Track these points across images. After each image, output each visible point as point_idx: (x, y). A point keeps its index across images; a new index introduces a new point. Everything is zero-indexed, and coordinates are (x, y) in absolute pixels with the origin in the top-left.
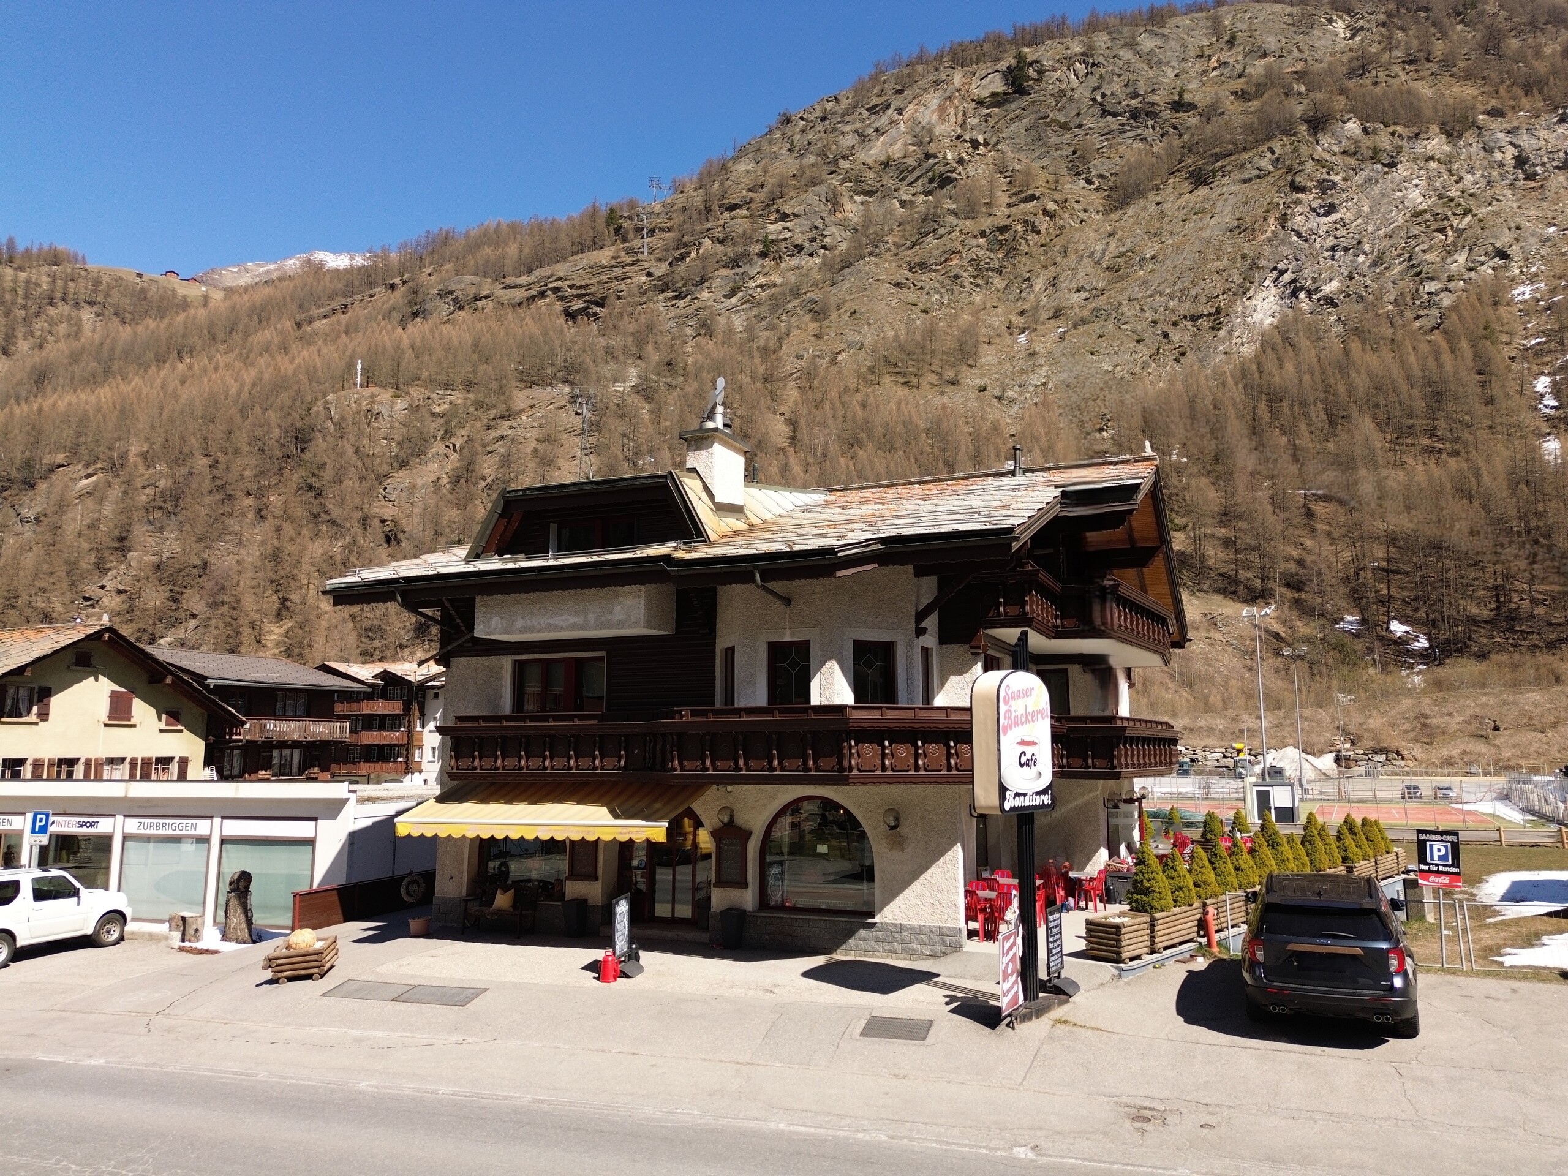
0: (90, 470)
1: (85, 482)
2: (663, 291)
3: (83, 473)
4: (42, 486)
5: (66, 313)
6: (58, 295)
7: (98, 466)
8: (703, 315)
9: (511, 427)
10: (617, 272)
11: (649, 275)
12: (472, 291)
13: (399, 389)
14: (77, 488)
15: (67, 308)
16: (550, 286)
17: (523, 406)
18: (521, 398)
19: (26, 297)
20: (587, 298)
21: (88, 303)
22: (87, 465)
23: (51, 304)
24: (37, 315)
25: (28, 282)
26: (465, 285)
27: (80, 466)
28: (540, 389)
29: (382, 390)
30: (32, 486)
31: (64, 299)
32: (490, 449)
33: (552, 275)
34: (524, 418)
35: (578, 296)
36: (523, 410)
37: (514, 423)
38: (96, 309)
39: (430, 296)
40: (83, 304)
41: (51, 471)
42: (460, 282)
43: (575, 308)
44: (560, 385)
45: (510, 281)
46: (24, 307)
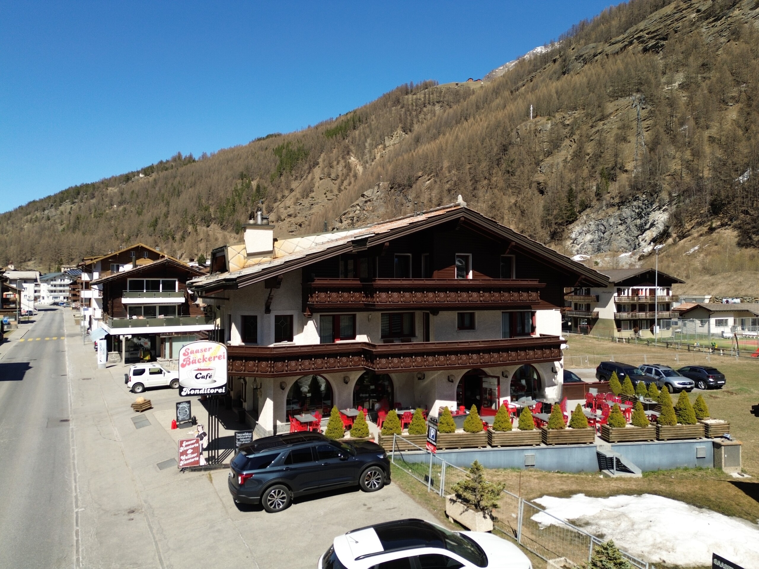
0: (429, 177)
1: (428, 182)
2: (707, 19)
3: (427, 179)
4: (414, 186)
5: (430, 109)
6: (427, 102)
7: (432, 175)
8: (733, 27)
9: (604, 124)
10: (677, 16)
11: (698, 11)
12: (592, 52)
13: (550, 115)
14: (425, 185)
15: (430, 106)
16: (636, 36)
17: (611, 111)
18: (610, 107)
19: (416, 106)
20: (658, 37)
21: (438, 102)
22: (428, 175)
23: (425, 106)
24: (420, 112)
25: (417, 99)
26: (588, 50)
27: (426, 176)
28: (622, 99)
29: (542, 118)
30: (411, 187)
31: (429, 103)
32: (592, 138)
33: (637, 30)
34: (612, 117)
35: (652, 38)
36: (611, 114)
37: (606, 122)
38: (440, 104)
39: (571, 61)
40: (436, 103)
41: (417, 180)
42: (586, 49)
43: (650, 45)
44: (634, 94)
45: (613, 41)
46: (416, 110)
